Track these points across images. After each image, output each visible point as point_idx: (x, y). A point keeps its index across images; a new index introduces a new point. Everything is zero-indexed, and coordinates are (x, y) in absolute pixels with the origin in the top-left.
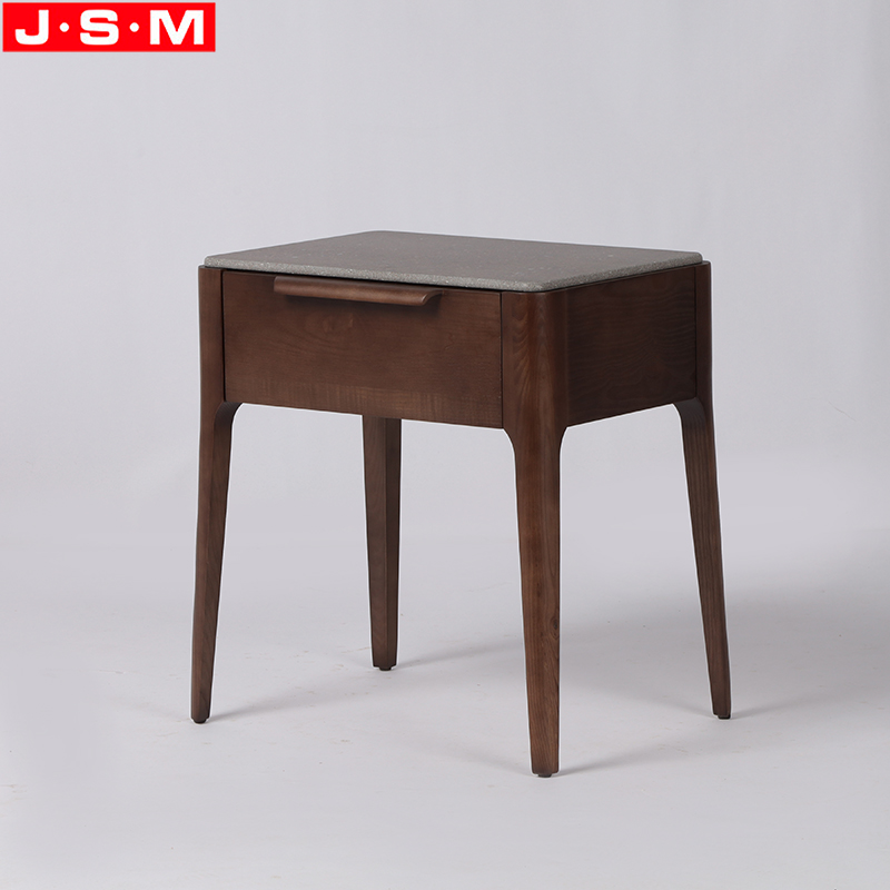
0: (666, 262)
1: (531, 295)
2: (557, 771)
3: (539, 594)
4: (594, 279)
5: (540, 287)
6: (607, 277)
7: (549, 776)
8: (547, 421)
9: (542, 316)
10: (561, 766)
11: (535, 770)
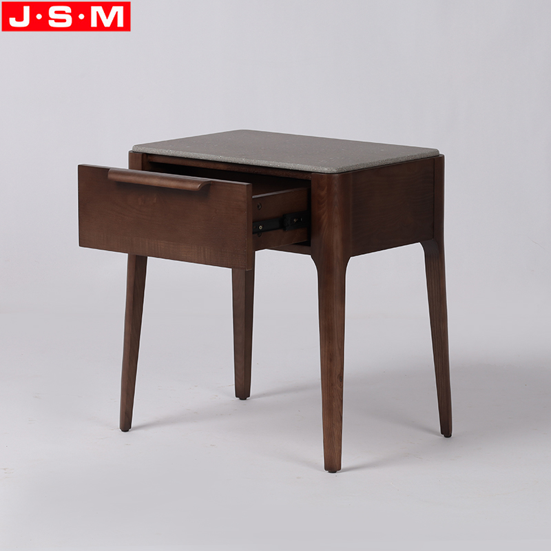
0: (416, 155)
1: (330, 175)
2: (340, 469)
3: (331, 360)
4: (370, 165)
5: (335, 171)
6: (378, 164)
7: (335, 472)
8: (338, 253)
9: (336, 189)
10: (343, 466)
11: (326, 469)
